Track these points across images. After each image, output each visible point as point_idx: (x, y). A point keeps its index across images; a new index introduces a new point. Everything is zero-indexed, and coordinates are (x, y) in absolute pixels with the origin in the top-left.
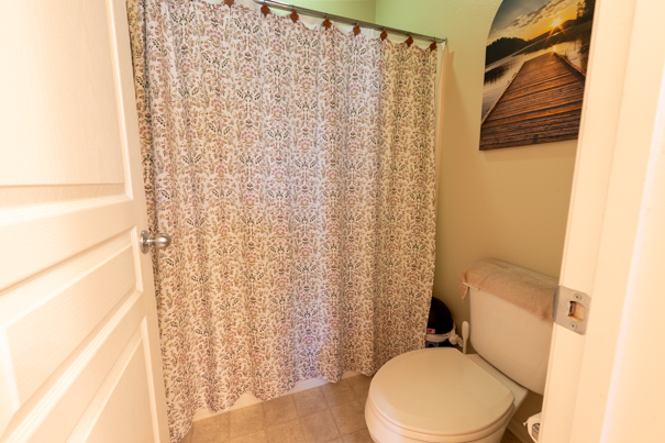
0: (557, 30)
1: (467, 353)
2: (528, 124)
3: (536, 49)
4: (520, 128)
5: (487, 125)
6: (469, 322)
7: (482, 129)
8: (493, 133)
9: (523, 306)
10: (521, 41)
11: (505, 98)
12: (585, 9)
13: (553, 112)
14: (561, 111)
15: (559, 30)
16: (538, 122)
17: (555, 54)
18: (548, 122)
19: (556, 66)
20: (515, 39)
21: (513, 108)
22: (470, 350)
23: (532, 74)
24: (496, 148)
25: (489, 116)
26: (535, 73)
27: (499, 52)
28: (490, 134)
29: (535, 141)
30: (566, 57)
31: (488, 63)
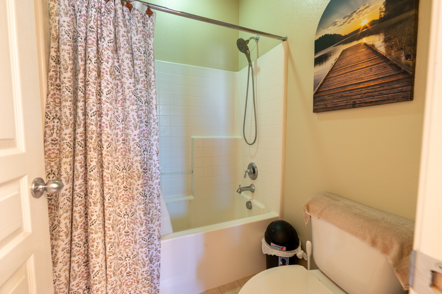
0: (365, 27)
1: (311, 269)
2: (348, 93)
3: (351, 41)
4: (342, 97)
5: (317, 95)
6: (311, 241)
7: (314, 98)
8: (322, 100)
9: (355, 234)
10: (339, 36)
11: (330, 76)
12: (385, 12)
13: (366, 85)
14: (372, 83)
15: (366, 27)
16: (355, 92)
17: (365, 44)
18: (363, 92)
19: (366, 52)
20: (335, 35)
21: (337, 82)
22: (314, 266)
23: (348, 58)
24: (325, 111)
25: (319, 88)
26: (351, 57)
27: (324, 44)
28: (320, 101)
29: (354, 106)
30: (373, 46)
31: (316, 52)
